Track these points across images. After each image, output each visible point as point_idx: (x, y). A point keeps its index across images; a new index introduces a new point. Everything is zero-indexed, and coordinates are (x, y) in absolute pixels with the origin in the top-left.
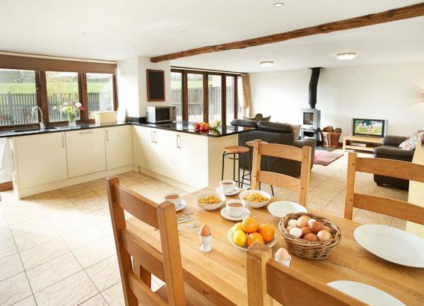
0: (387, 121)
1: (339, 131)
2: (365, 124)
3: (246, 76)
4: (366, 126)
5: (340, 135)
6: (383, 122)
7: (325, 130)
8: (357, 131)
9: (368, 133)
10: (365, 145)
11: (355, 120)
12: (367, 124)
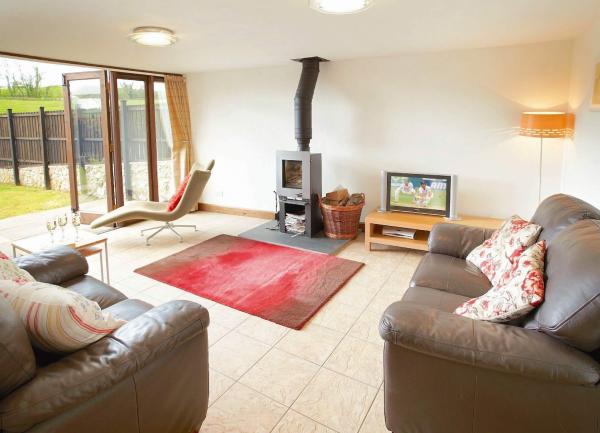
0: (455, 177)
1: (359, 200)
2: (411, 184)
3: (176, 81)
4: (413, 190)
5: (361, 210)
6: (448, 178)
7: (330, 199)
8: (396, 201)
9: (418, 205)
10: (411, 235)
11: (389, 175)
12: (416, 186)
